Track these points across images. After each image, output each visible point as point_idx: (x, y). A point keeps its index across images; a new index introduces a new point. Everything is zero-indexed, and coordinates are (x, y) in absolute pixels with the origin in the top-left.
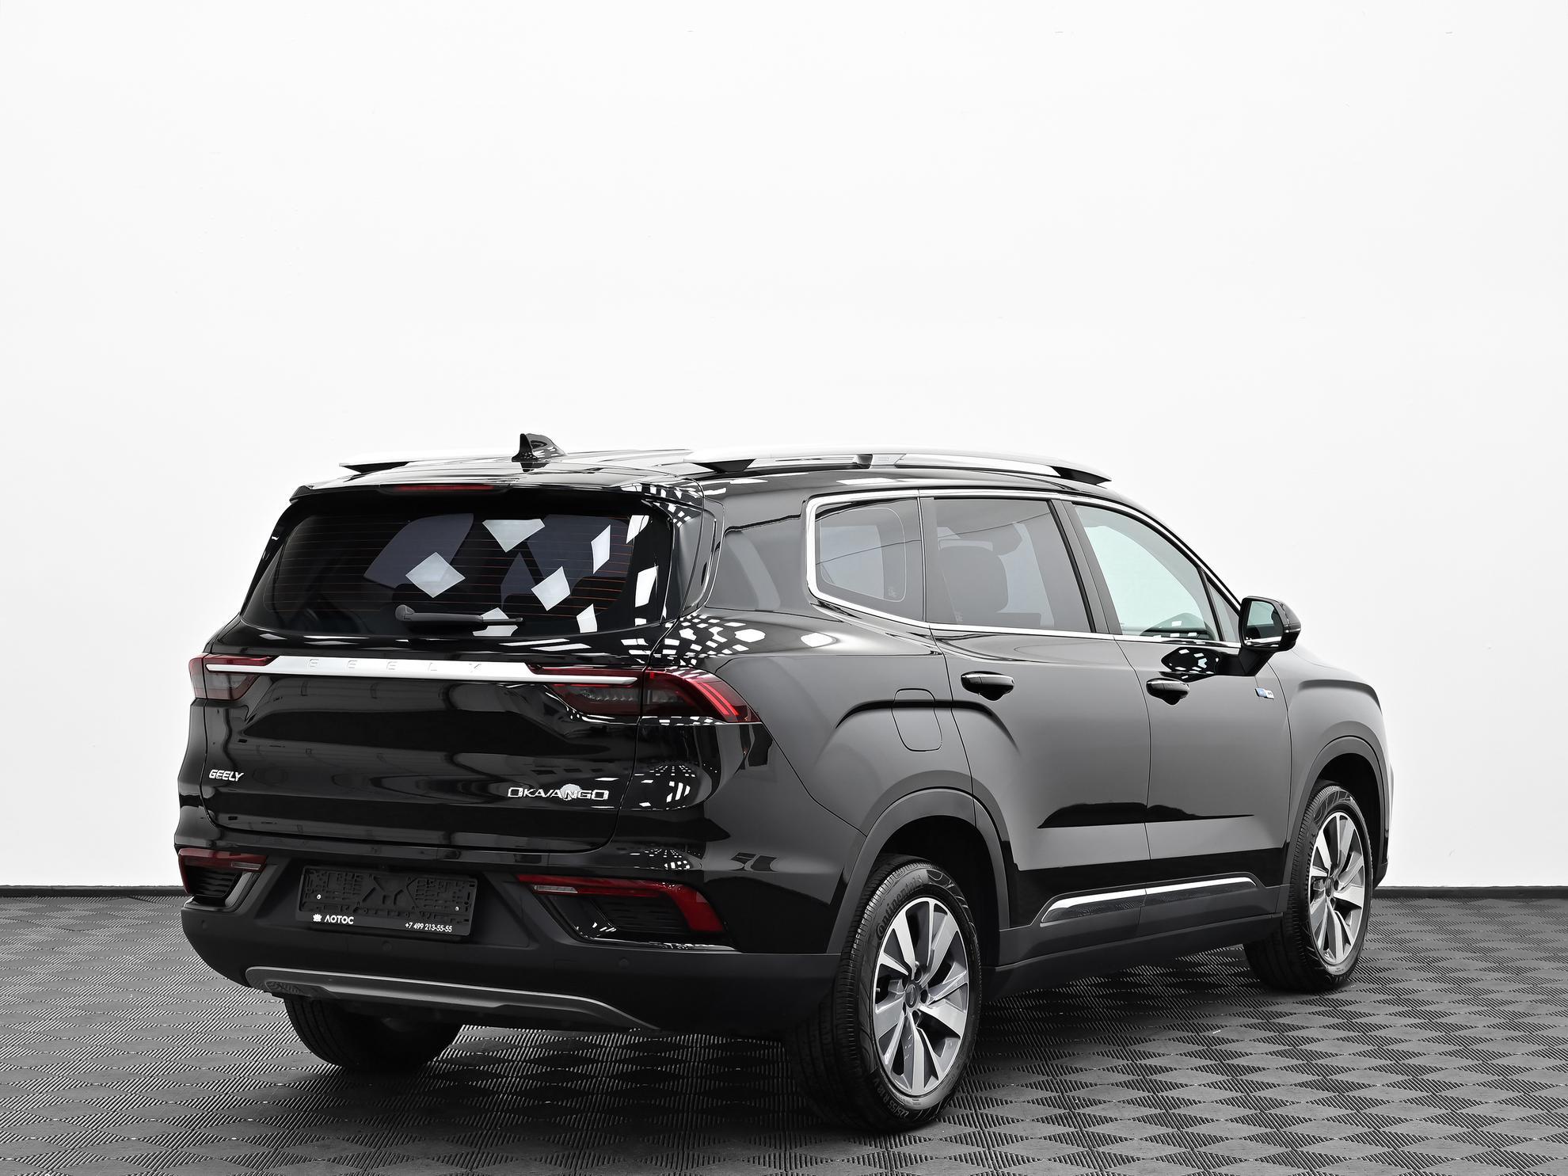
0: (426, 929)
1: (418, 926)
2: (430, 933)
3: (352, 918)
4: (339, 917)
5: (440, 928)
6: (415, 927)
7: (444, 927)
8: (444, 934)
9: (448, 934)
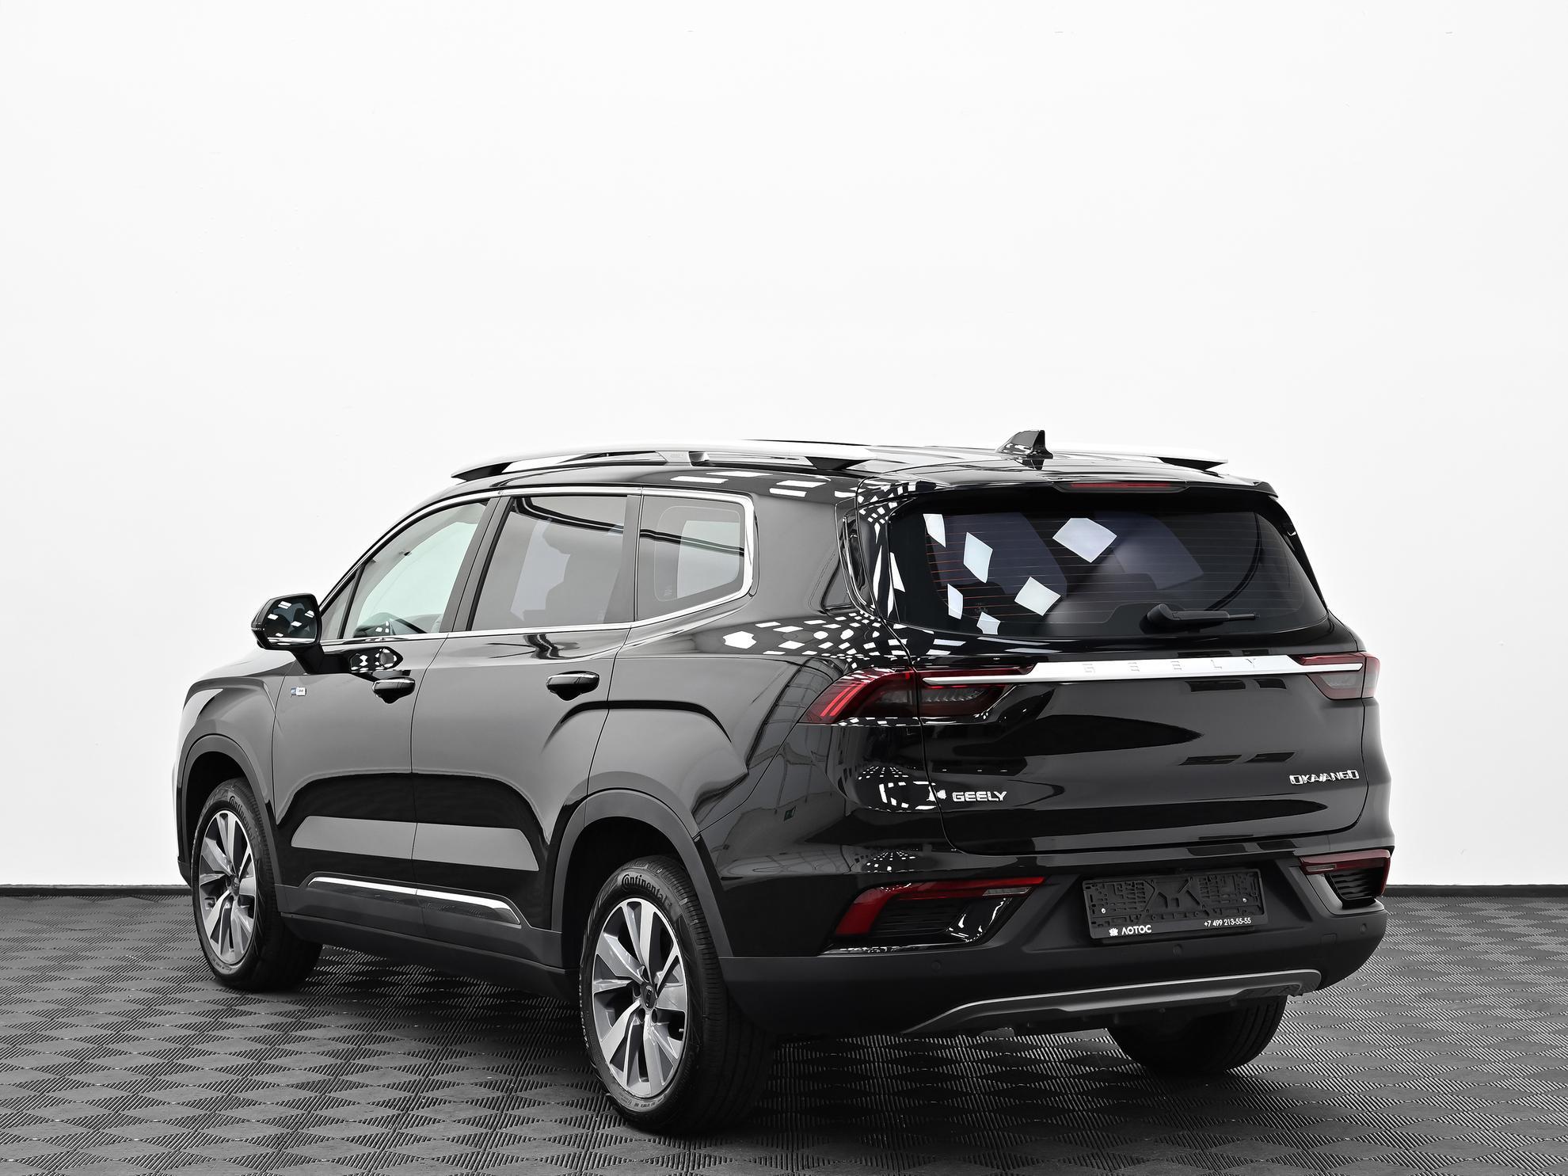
0: (1226, 924)
1: (1217, 923)
2: (1230, 927)
3: (1149, 926)
4: (1136, 927)
5: (1239, 921)
6: (1214, 924)
7: (1243, 920)
8: (1244, 926)
9: (1248, 926)
